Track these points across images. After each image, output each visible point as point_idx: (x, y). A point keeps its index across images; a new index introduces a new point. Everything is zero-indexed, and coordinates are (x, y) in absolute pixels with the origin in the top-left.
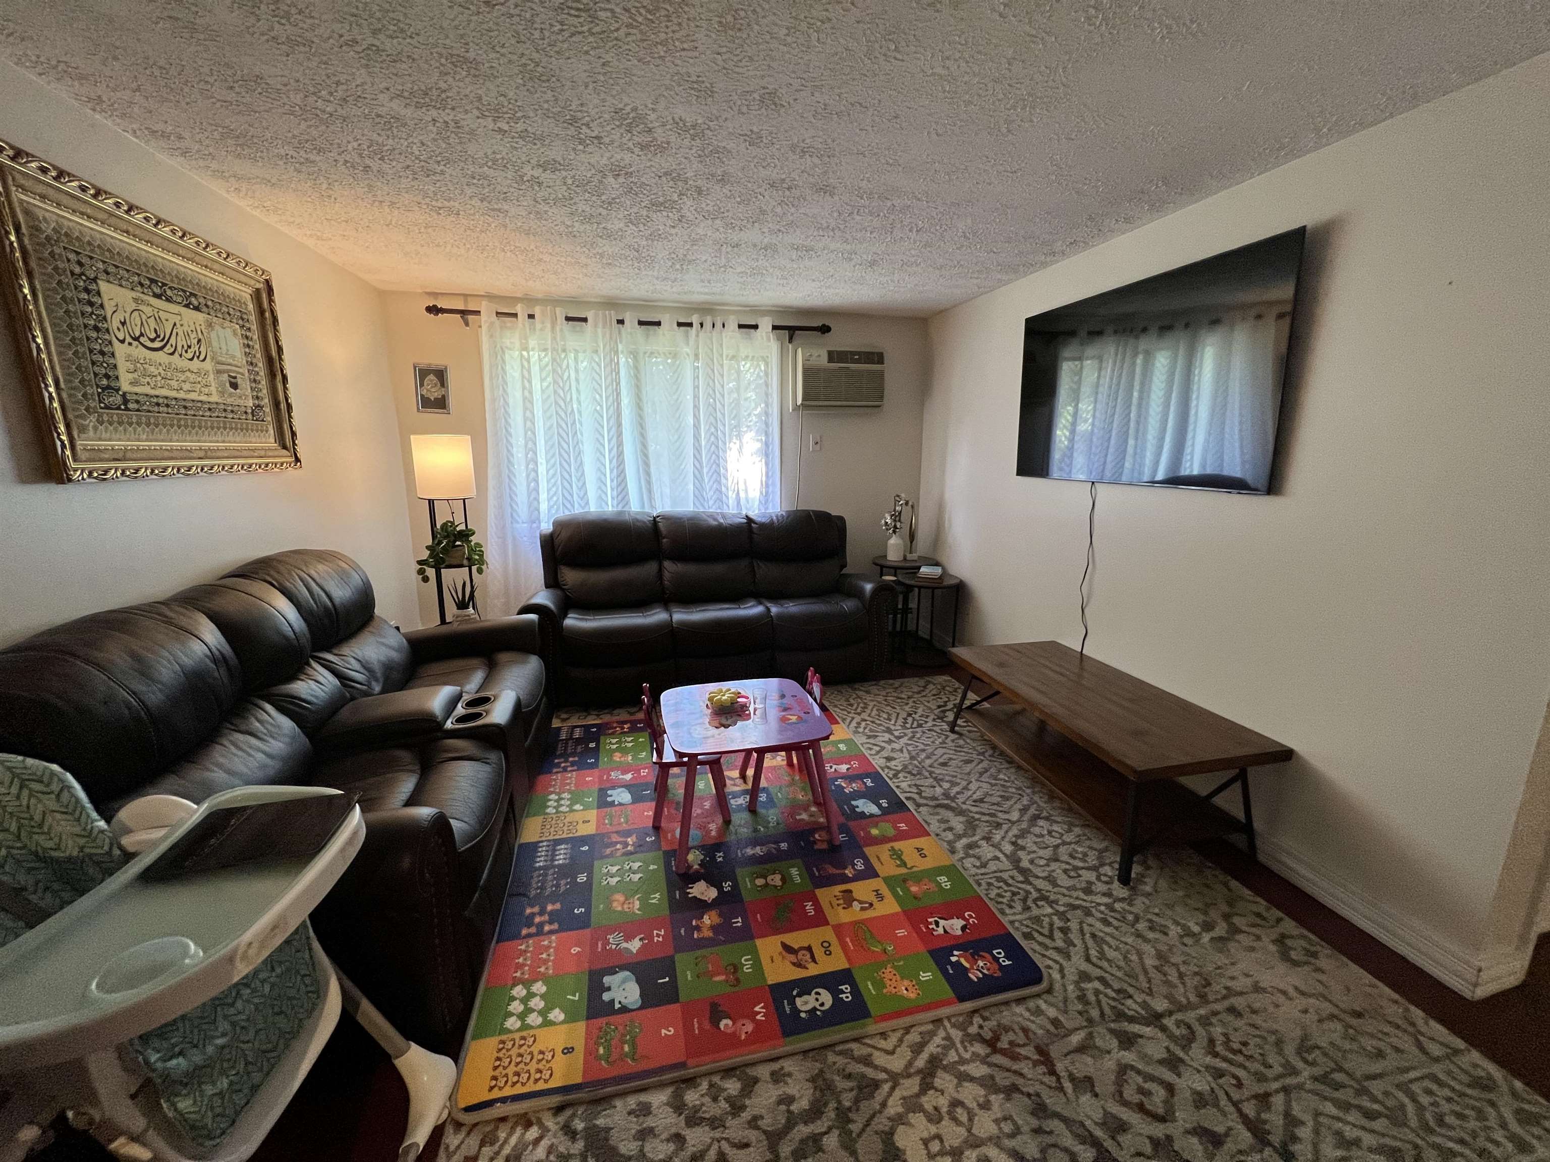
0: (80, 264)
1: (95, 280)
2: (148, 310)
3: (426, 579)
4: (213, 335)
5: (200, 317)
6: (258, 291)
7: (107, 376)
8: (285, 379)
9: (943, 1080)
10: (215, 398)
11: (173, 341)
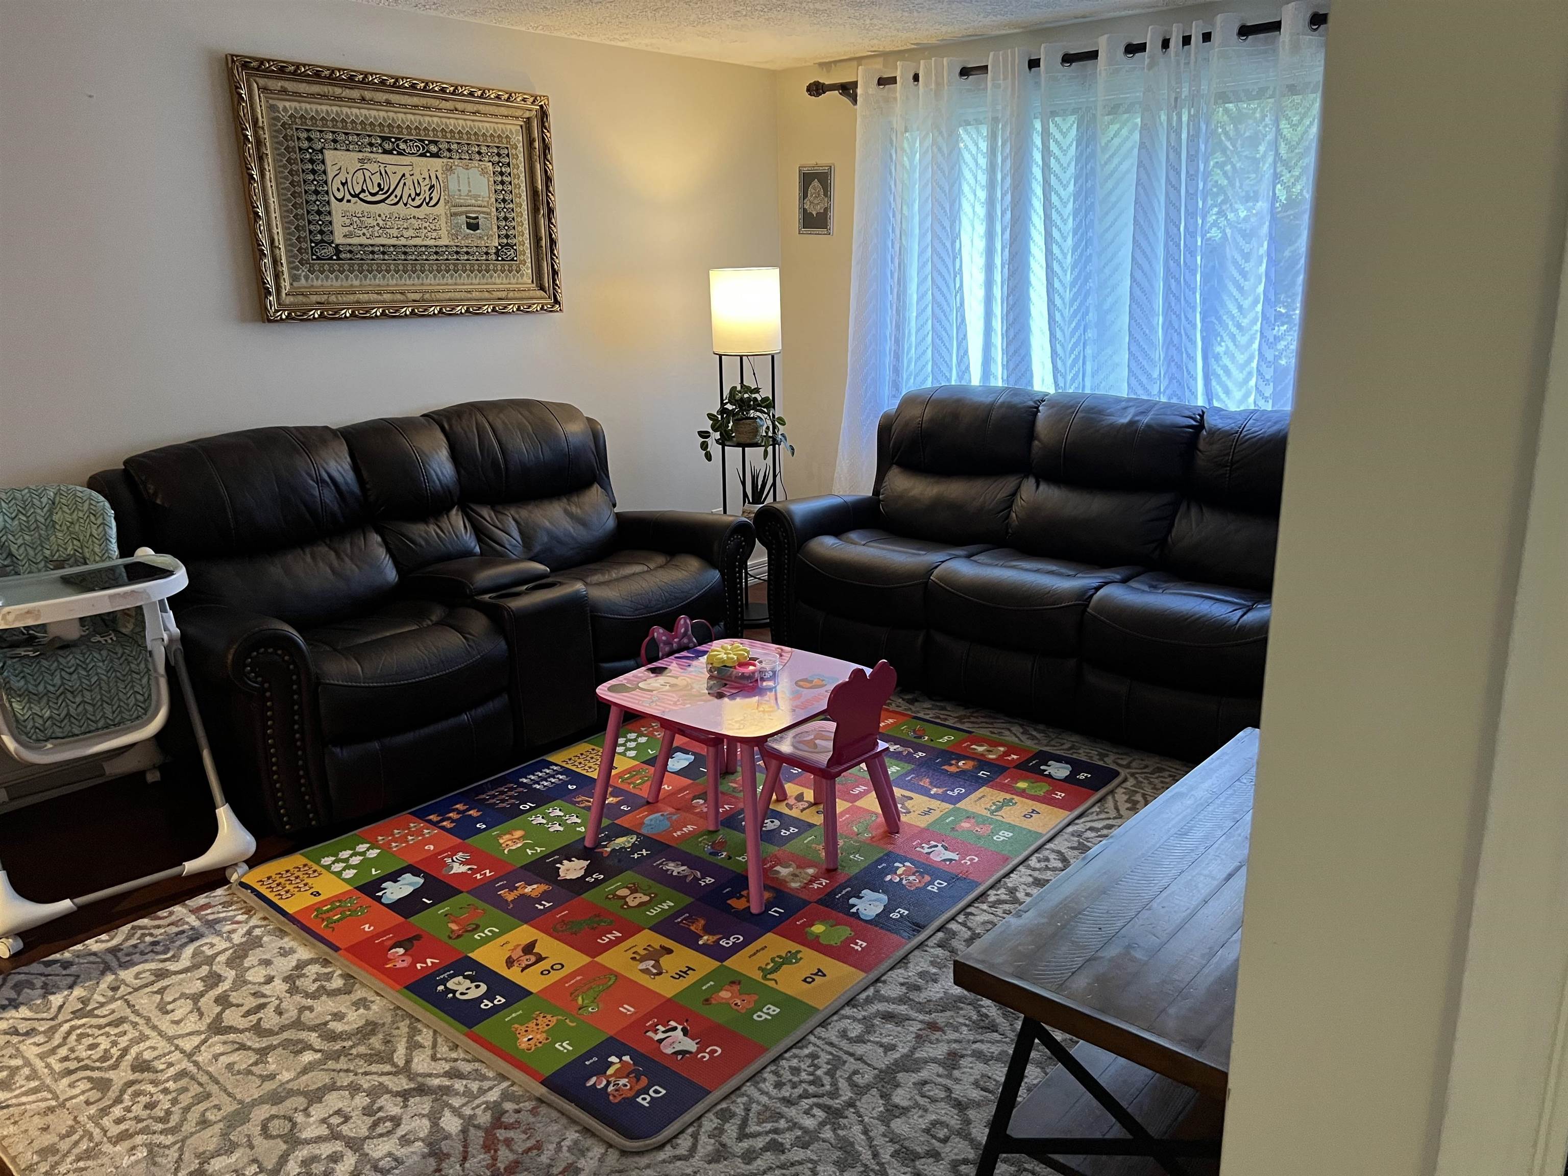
0: (309, 139)
1: (321, 151)
2: (374, 167)
3: (709, 457)
4: (452, 179)
5: (437, 164)
6: (528, 121)
7: (321, 232)
8: (551, 211)
9: (424, 1105)
10: (445, 241)
11: (398, 192)
